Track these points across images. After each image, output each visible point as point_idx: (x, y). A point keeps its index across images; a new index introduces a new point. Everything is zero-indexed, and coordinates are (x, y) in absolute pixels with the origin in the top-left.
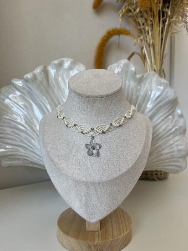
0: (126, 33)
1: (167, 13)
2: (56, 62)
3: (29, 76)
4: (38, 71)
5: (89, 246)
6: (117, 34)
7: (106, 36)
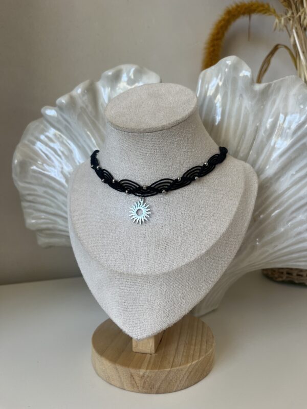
0: (261, 8)
2: (110, 73)
3: (63, 100)
4: (78, 91)
5: (132, 376)
6: (244, 14)
7: (224, 20)
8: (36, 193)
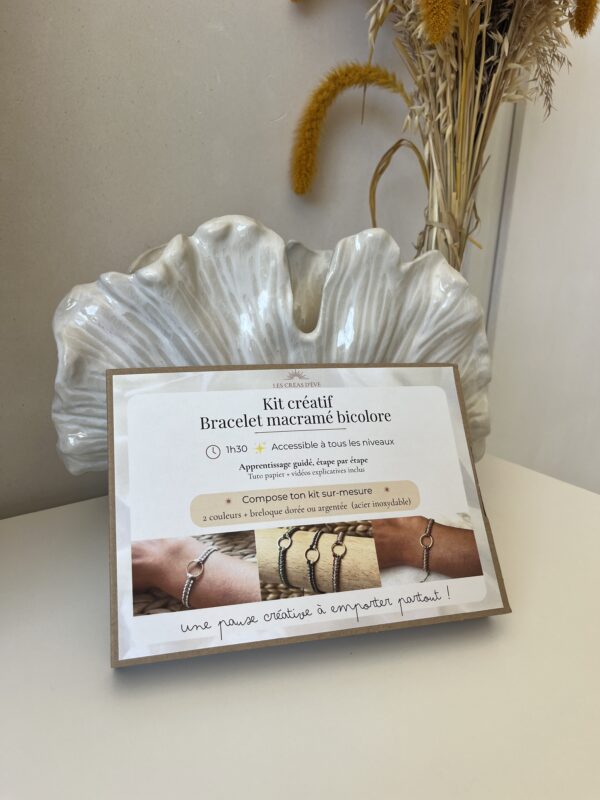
0: (384, 80)
1: (500, 45)
6: (357, 83)
8: (94, 402)
